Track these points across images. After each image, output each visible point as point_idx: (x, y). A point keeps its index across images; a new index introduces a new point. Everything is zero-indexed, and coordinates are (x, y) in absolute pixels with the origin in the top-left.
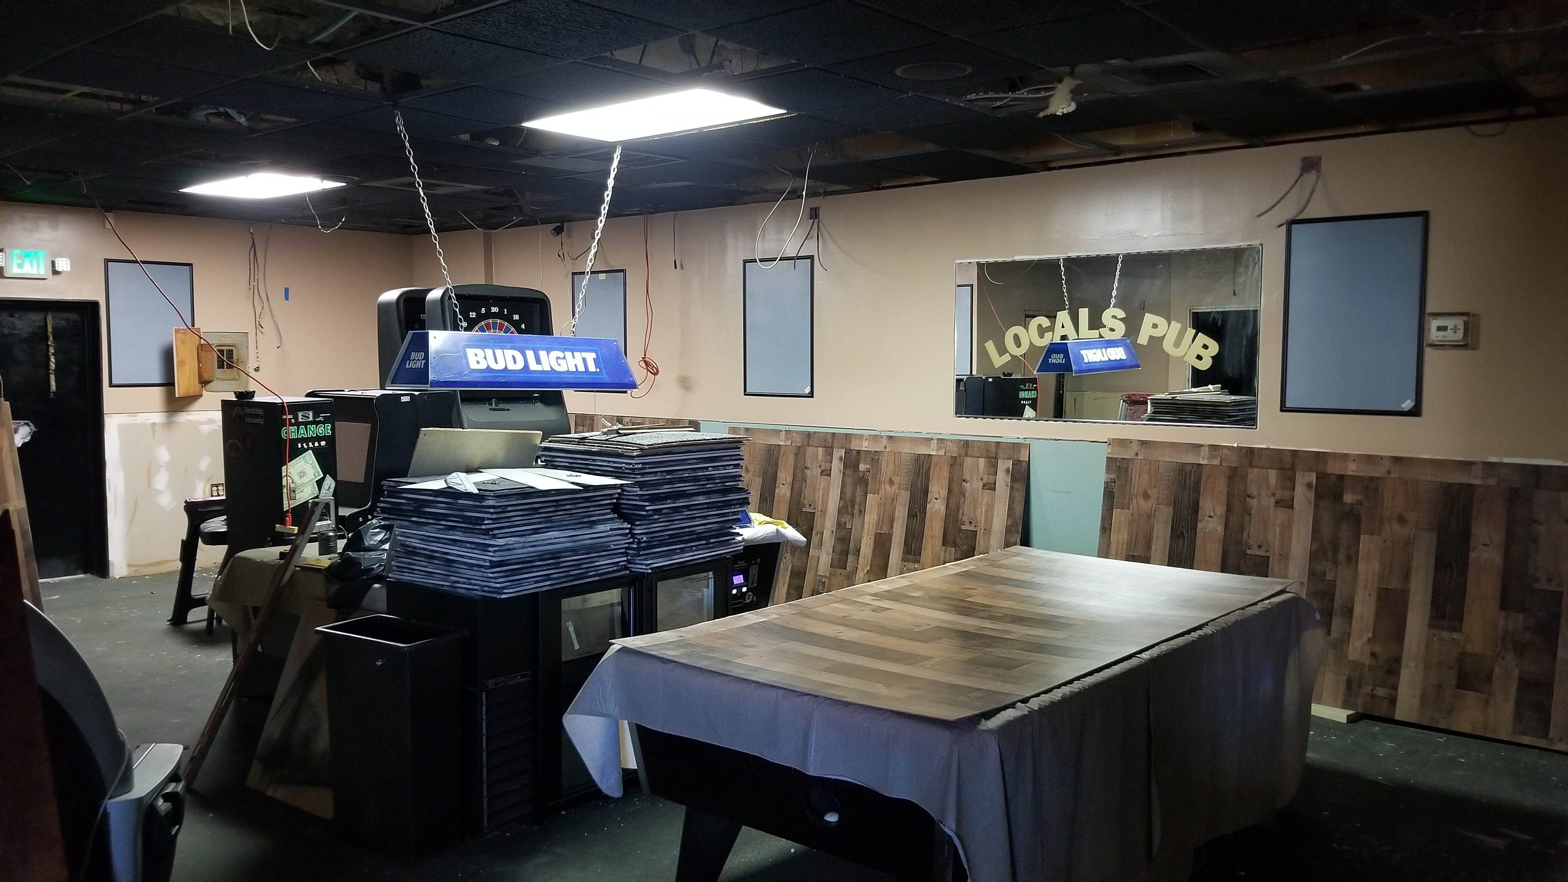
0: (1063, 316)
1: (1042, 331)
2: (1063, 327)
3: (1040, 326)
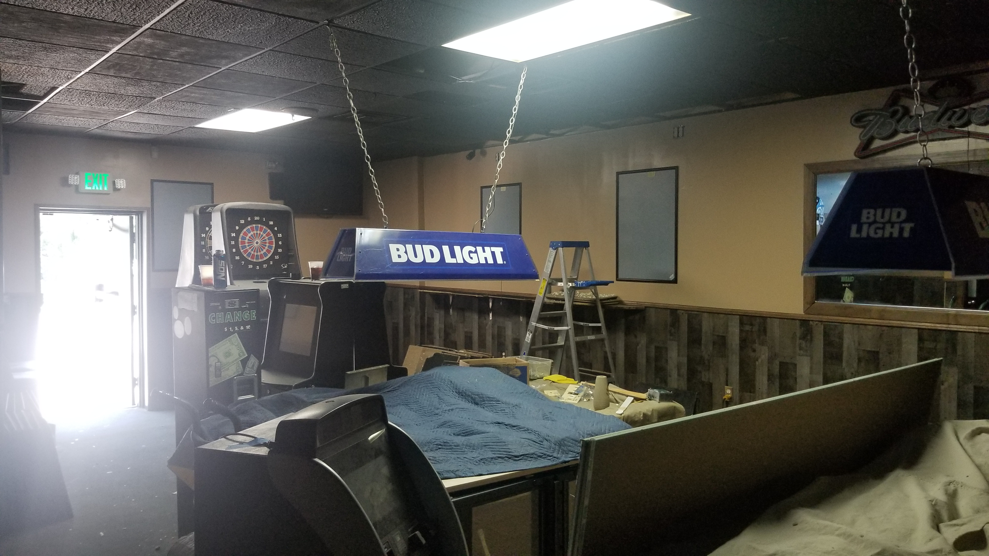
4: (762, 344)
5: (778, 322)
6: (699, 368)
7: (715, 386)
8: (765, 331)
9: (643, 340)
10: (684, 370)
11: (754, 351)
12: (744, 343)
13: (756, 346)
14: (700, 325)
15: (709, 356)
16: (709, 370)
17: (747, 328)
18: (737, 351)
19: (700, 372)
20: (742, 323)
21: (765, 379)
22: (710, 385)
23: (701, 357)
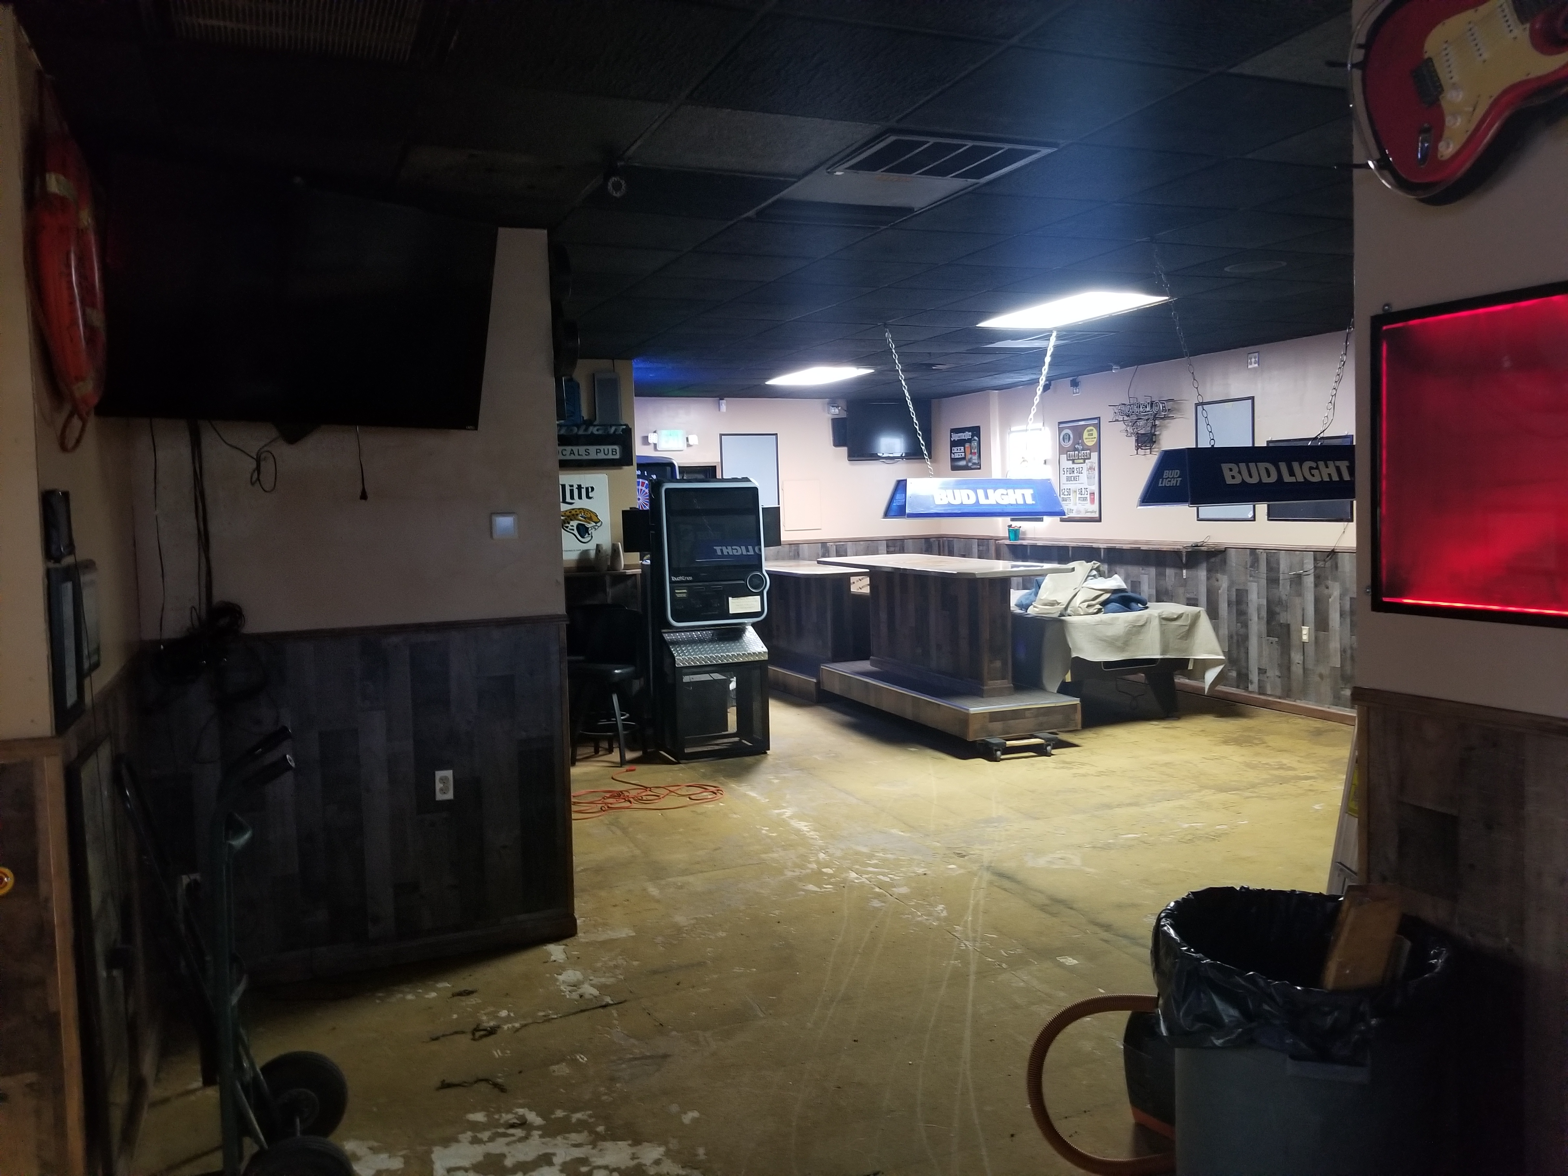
4: (1335, 579)
5: (1348, 557)
6: (1277, 609)
7: (1293, 628)
8: (1337, 567)
9: (1223, 582)
10: (1264, 614)
11: (1327, 588)
12: (1319, 579)
13: (1330, 583)
14: (1278, 564)
15: (1286, 595)
16: (1286, 611)
17: (1321, 564)
18: (1312, 590)
19: (1279, 614)
20: (1315, 559)
21: (1338, 615)
22: (1288, 626)
23: (1280, 598)
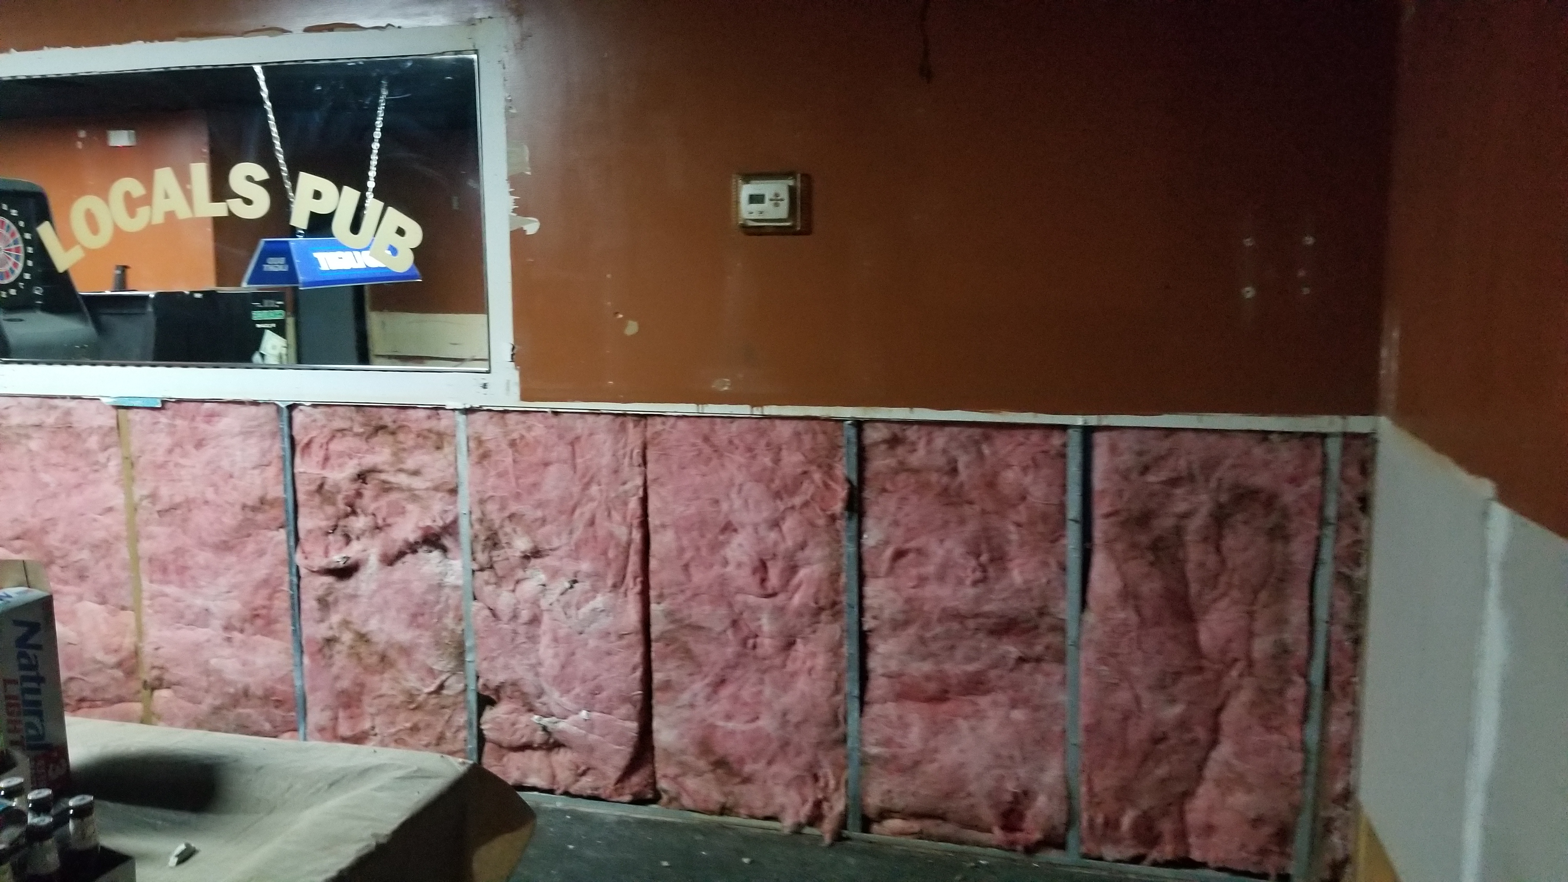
0: (164, 177)
1: (132, 204)
2: (167, 196)
3: (127, 196)
